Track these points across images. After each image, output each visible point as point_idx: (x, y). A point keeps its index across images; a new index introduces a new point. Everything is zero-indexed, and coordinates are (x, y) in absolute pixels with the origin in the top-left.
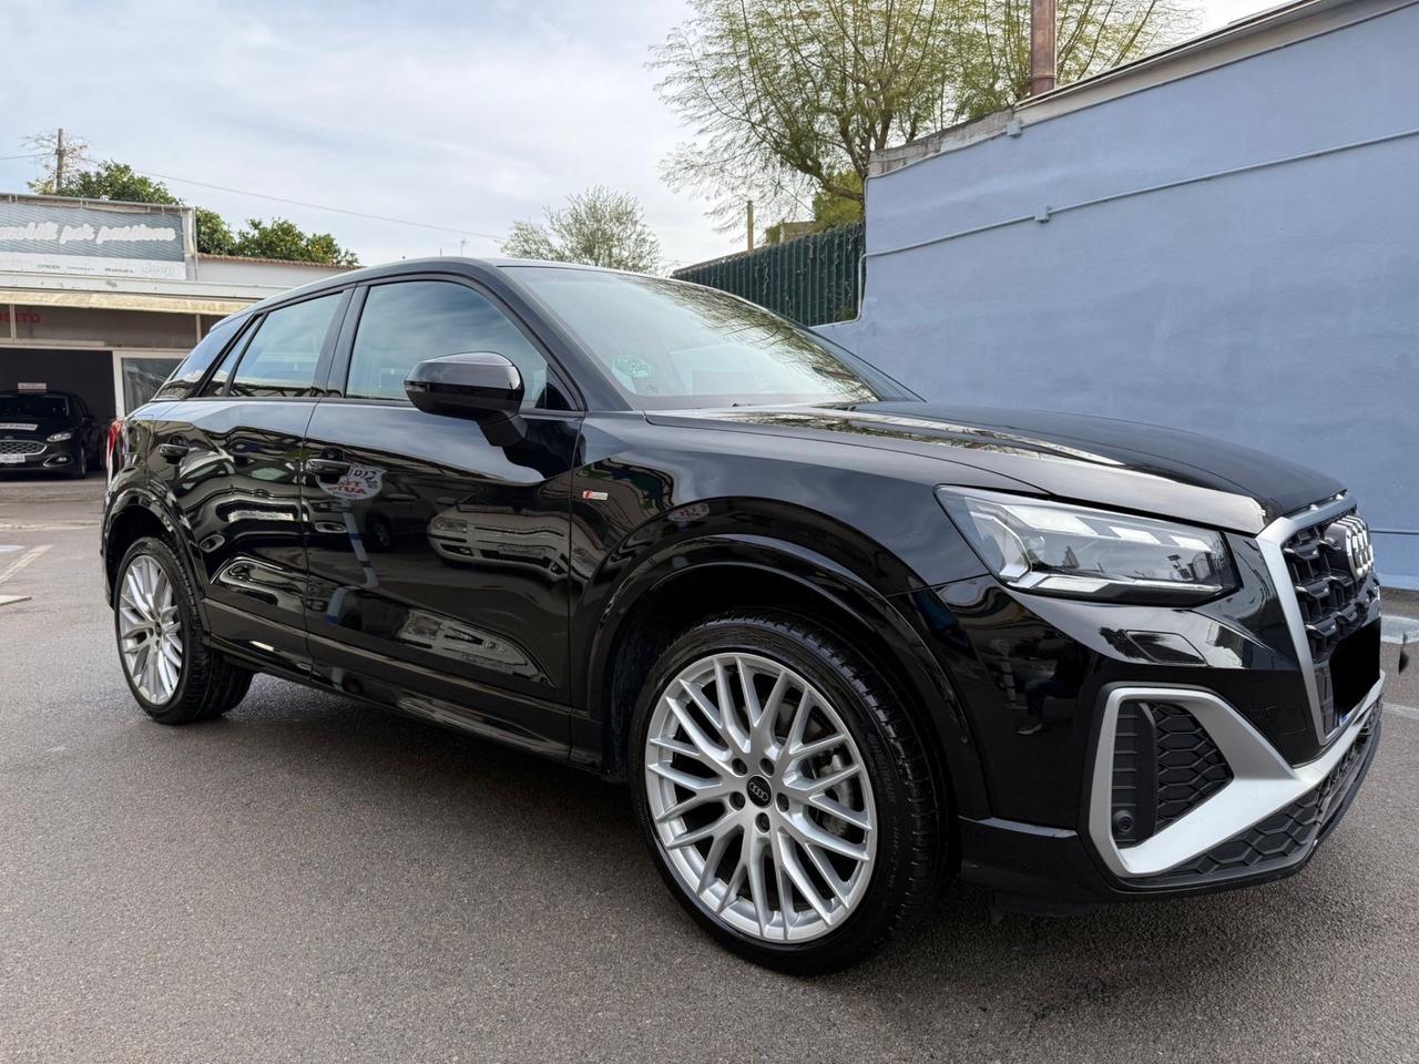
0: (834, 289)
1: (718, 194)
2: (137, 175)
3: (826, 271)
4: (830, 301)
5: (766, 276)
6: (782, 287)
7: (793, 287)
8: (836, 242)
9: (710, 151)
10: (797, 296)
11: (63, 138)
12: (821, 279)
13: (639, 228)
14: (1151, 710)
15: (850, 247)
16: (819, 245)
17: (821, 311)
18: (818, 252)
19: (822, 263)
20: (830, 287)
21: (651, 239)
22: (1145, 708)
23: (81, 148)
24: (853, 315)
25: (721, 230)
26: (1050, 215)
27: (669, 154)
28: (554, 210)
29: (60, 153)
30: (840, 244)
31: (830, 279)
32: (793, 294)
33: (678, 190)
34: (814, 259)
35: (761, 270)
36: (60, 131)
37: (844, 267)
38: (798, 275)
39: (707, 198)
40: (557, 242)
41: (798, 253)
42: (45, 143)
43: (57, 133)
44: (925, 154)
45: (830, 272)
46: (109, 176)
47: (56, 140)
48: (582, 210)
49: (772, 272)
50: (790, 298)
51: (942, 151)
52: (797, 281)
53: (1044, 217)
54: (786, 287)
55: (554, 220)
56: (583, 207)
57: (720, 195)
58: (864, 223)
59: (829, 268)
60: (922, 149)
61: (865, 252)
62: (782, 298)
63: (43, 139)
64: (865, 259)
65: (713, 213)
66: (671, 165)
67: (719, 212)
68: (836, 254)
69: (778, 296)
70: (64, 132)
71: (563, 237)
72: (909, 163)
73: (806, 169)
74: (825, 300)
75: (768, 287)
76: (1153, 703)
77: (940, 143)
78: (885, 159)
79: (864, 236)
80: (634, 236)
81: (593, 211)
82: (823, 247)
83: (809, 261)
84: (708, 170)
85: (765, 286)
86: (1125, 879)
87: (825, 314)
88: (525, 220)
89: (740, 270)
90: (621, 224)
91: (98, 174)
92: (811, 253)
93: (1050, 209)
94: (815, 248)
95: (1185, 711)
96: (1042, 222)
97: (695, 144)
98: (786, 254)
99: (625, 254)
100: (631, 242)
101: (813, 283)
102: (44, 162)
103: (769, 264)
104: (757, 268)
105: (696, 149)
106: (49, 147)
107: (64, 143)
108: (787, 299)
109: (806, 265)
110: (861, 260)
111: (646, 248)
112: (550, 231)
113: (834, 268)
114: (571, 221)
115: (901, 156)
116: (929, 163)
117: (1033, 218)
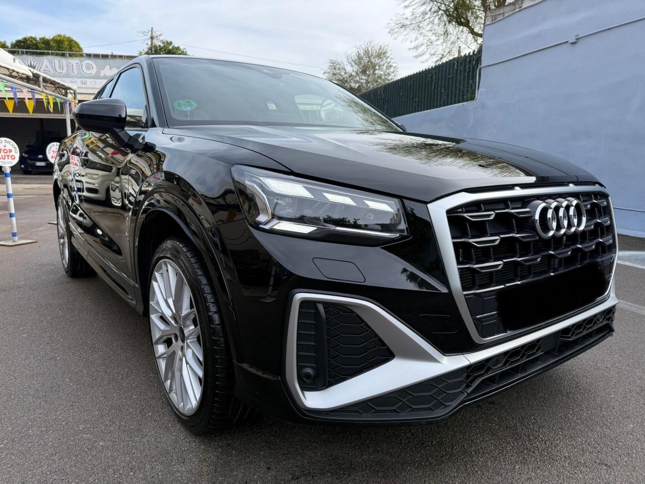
0: (466, 85)
1: (416, 39)
2: (176, 46)
3: (462, 76)
4: (463, 92)
5: (434, 80)
6: (441, 83)
7: (447, 84)
8: (468, 60)
9: (413, 17)
10: (448, 89)
11: (153, 31)
12: (460, 80)
13: (389, 60)
14: (325, 308)
15: (474, 63)
16: (459, 62)
17: (459, 96)
18: (459, 66)
19: (461, 71)
20: (464, 83)
21: (394, 65)
22: (321, 307)
23: (160, 35)
24: (472, 98)
25: (417, 57)
26: (577, 39)
27: (391, 20)
28: (349, 53)
29: (152, 38)
30: (470, 62)
31: (464, 80)
32: (446, 87)
33: (396, 39)
34: (457, 70)
35: (432, 77)
36: (152, 28)
37: (471, 73)
38: (449, 78)
39: (411, 41)
40: (349, 69)
41: (450, 67)
42: (146, 34)
43: (150, 29)
44: (514, 10)
45: (464, 76)
46: (164, 46)
47: (150, 33)
48: (362, 52)
49: (437, 77)
50: (445, 90)
51: (523, 8)
52: (449, 81)
53: (573, 41)
54: (443, 85)
55: (349, 58)
56: (362, 51)
57: (417, 39)
58: (481, 50)
59: (464, 74)
60: (513, 7)
61: (481, 65)
62: (441, 90)
63: (145, 32)
64: (480, 68)
65: (414, 48)
66: (393, 25)
67: (416, 48)
68: (468, 66)
69: (439, 89)
70: (153, 29)
71: (352, 66)
72: (505, 16)
73: (460, 24)
74: (461, 91)
75: (435, 85)
76: (326, 304)
77: (522, 3)
78: (494, 14)
79: (481, 57)
80: (386, 64)
81: (367, 52)
82: (462, 63)
83: (455, 71)
84: (411, 27)
85: (433, 84)
86: (306, 410)
87: (461, 98)
88: (334, 59)
89: (422, 77)
90: (380, 58)
91: (160, 46)
92: (456, 66)
93: (578, 36)
94: (458, 63)
95: (352, 312)
96: (573, 43)
97: (404, 14)
98: (444, 68)
99: (382, 73)
100: (384, 68)
101: (456, 83)
102: (146, 42)
103: (436, 73)
104: (430, 75)
105: (405, 17)
106: (147, 35)
107: (153, 34)
108: (443, 91)
109: (453, 73)
110: (478, 69)
111: (392, 70)
112: (346, 63)
113: (466, 75)
114: (356, 58)
115: (502, 12)
116: (517, 14)
117: (567, 42)
